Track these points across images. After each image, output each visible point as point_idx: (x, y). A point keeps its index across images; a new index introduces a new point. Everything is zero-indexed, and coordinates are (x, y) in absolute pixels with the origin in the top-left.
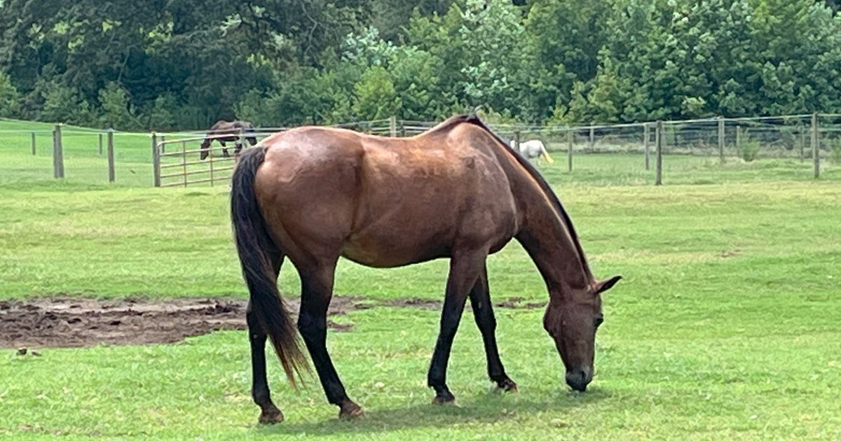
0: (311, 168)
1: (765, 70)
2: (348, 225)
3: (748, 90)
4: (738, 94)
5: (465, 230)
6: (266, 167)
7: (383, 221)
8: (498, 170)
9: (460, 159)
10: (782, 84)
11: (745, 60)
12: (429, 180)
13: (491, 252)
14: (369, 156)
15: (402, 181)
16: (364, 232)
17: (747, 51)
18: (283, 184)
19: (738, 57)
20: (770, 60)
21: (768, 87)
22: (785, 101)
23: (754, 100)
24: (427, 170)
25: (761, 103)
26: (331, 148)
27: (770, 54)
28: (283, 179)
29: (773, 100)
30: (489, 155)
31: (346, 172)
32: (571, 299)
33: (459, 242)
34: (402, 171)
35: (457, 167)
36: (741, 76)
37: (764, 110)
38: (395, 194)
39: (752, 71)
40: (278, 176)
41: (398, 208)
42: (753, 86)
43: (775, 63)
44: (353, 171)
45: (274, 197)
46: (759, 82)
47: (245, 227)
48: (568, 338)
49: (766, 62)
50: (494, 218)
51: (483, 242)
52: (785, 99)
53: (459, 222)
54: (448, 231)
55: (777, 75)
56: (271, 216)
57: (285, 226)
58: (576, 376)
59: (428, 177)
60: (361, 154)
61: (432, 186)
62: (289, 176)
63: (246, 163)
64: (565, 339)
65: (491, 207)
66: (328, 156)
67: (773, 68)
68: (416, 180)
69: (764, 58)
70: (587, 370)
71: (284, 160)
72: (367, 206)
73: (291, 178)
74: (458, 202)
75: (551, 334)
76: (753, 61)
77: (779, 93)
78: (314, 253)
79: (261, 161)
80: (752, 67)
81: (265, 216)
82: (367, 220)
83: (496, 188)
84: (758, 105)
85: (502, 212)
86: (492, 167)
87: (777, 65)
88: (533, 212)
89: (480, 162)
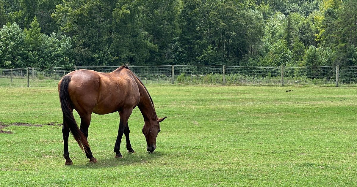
0: (86, 83)
1: (29, 54)
2: (96, 101)
3: (24, 59)
4: (21, 60)
5: (127, 102)
6: (72, 82)
7: (106, 100)
8: (136, 83)
9: (126, 80)
10: (34, 57)
11: (23, 50)
12: (118, 87)
13: (133, 109)
14: (101, 79)
15: (111, 87)
16: (100, 103)
17: (24, 48)
18: (78, 87)
19: (21, 49)
20: (30, 50)
21: (30, 58)
22: (35, 63)
23: (26, 62)
24: (118, 83)
25: (28, 63)
26: (91, 76)
27: (30, 49)
28: (77, 86)
29: (31, 62)
30: (133, 79)
31: (96, 84)
32: (152, 124)
33: (125, 106)
34: (111, 83)
35: (125, 82)
36: (22, 55)
37: (29, 65)
38: (109, 91)
39: (25, 54)
40: (76, 85)
41: (110, 95)
42: (25, 58)
43: (32, 51)
44: (98, 83)
45: (75, 92)
46: (27, 57)
47: (65, 102)
48: (151, 136)
49: (29, 51)
50: (135, 98)
51: (132, 106)
52: (35, 62)
53: (125, 100)
54: (122, 103)
55: (33, 55)
56: (73, 98)
57: (78, 101)
58: (151, 148)
59: (119, 86)
60: (100, 78)
61: (119, 88)
62: (80, 85)
63: (65, 81)
64: (150, 136)
65: (134, 95)
66: (91, 79)
67: (31, 53)
68: (116, 86)
69: (28, 50)
70: (154, 146)
71: (77, 80)
72: (102, 95)
73: (80, 86)
74: (126, 93)
75: (145, 135)
76: (25, 51)
77: (33, 60)
78: (86, 110)
79: (70, 80)
80: (25, 52)
81: (71, 98)
82: (101, 100)
83: (135, 89)
84: (27, 64)
85: (137, 96)
86: (134, 82)
87: (32, 52)
88: (143, 96)
89: (131, 81)
